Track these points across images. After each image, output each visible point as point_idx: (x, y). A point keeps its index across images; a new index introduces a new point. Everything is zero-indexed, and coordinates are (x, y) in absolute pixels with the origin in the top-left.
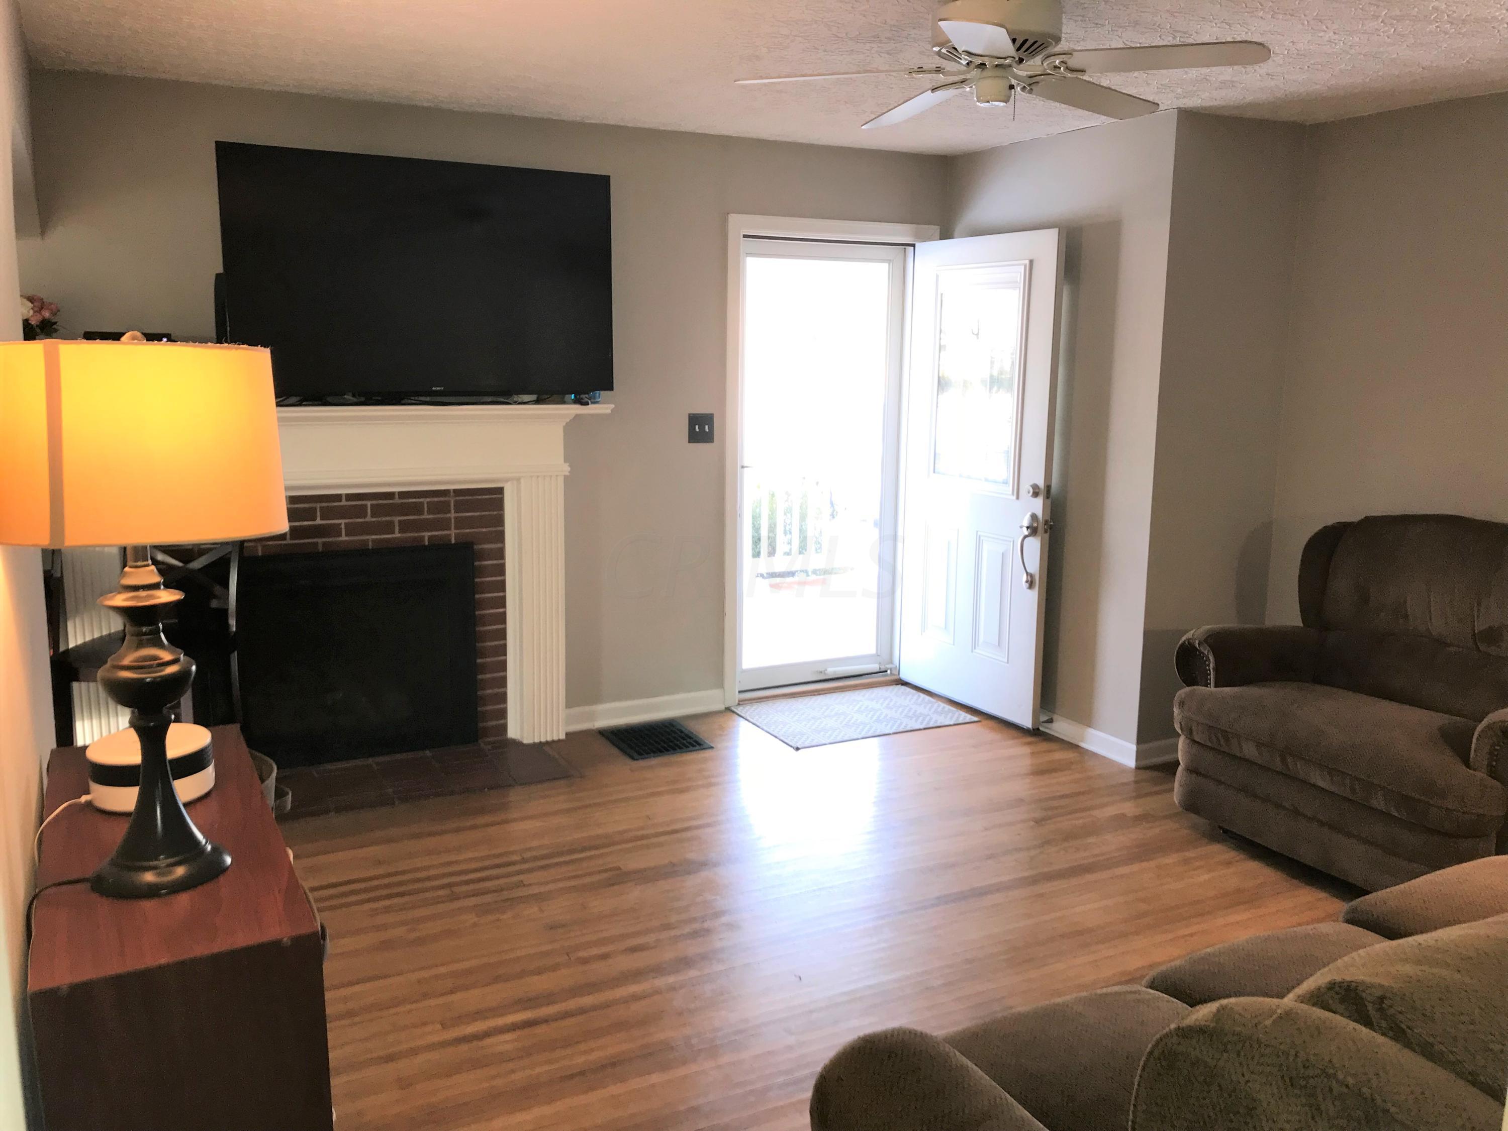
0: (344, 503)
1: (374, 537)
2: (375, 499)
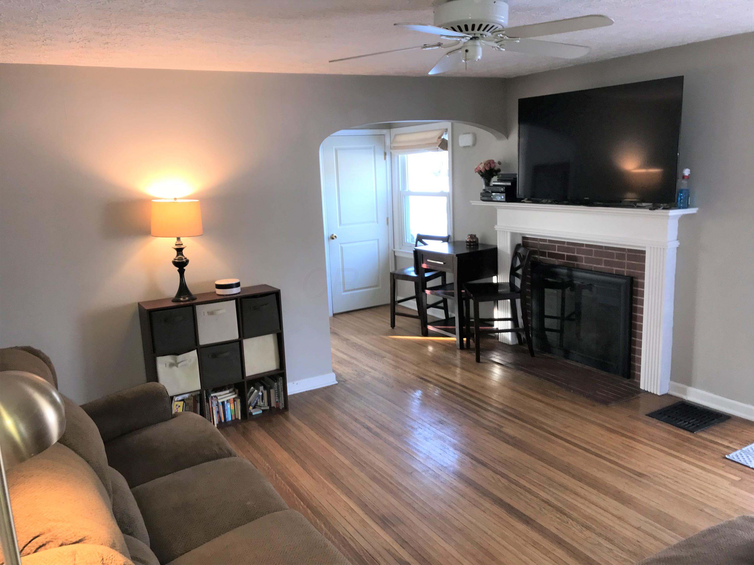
0: (584, 248)
1: (595, 265)
2: (596, 248)
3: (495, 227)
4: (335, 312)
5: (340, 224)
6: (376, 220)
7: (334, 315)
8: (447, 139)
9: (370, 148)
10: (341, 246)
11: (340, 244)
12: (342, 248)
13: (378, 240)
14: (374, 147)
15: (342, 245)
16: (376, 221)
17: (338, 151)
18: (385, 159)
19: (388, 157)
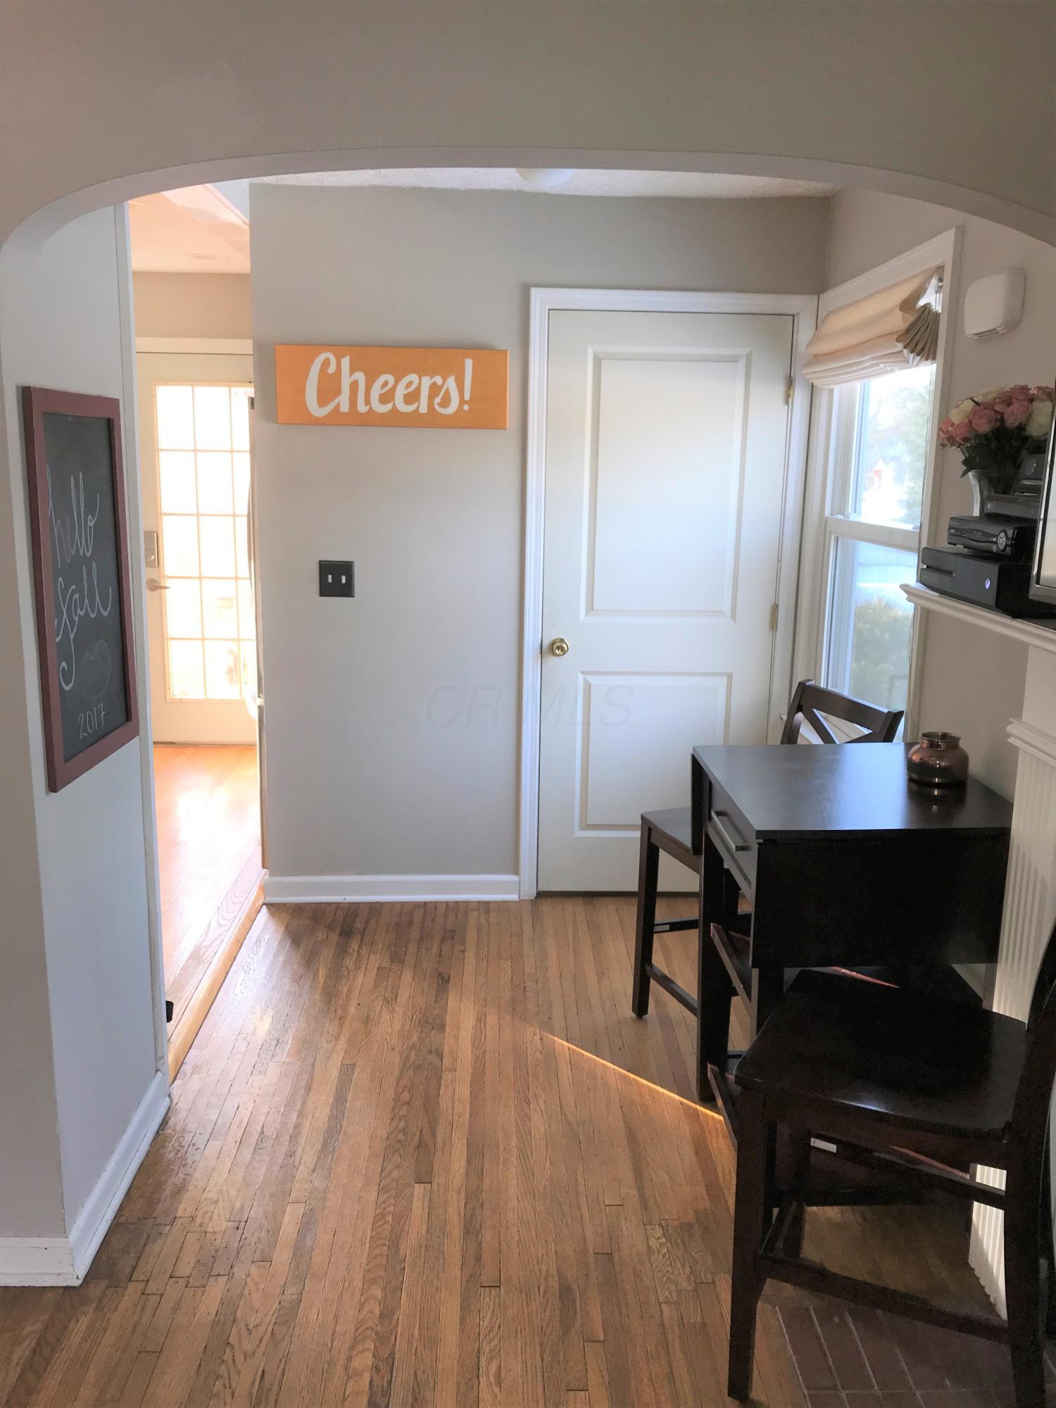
3: (1009, 729)
4: (543, 888)
5: (590, 607)
6: (727, 608)
7: (541, 895)
8: (937, 308)
9: (734, 360)
10: (585, 679)
11: (584, 673)
12: (588, 687)
13: (730, 677)
14: (749, 357)
15: (590, 679)
16: (728, 613)
17: (604, 363)
18: (788, 398)
19: (800, 396)
